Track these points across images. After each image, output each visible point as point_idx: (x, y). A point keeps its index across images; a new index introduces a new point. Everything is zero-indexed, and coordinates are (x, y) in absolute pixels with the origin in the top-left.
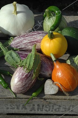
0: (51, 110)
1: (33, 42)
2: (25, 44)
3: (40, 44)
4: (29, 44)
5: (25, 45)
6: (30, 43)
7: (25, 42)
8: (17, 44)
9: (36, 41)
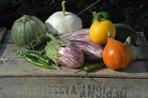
0: (102, 96)
1: (82, 35)
2: (74, 36)
3: (89, 36)
4: (78, 37)
5: (74, 38)
6: (79, 35)
7: (74, 35)
8: (66, 37)
9: (85, 34)
